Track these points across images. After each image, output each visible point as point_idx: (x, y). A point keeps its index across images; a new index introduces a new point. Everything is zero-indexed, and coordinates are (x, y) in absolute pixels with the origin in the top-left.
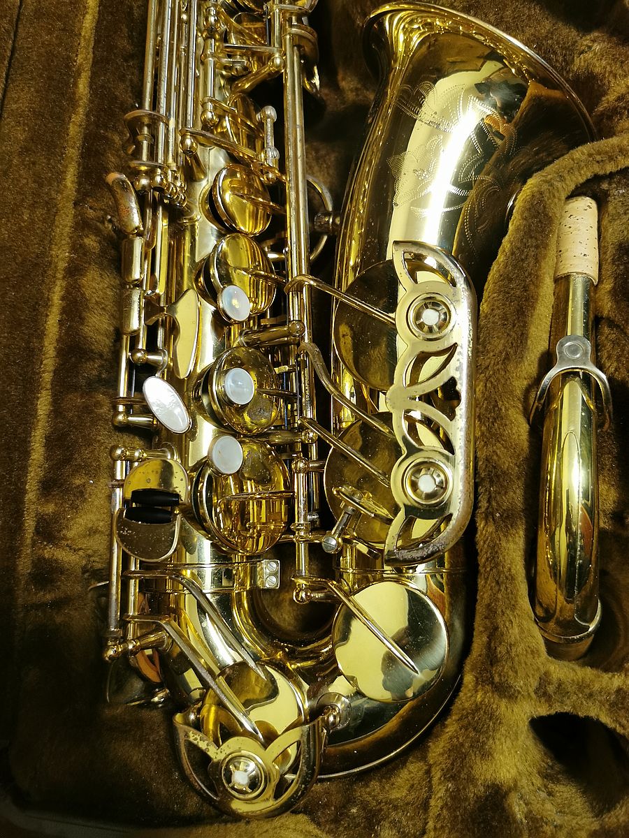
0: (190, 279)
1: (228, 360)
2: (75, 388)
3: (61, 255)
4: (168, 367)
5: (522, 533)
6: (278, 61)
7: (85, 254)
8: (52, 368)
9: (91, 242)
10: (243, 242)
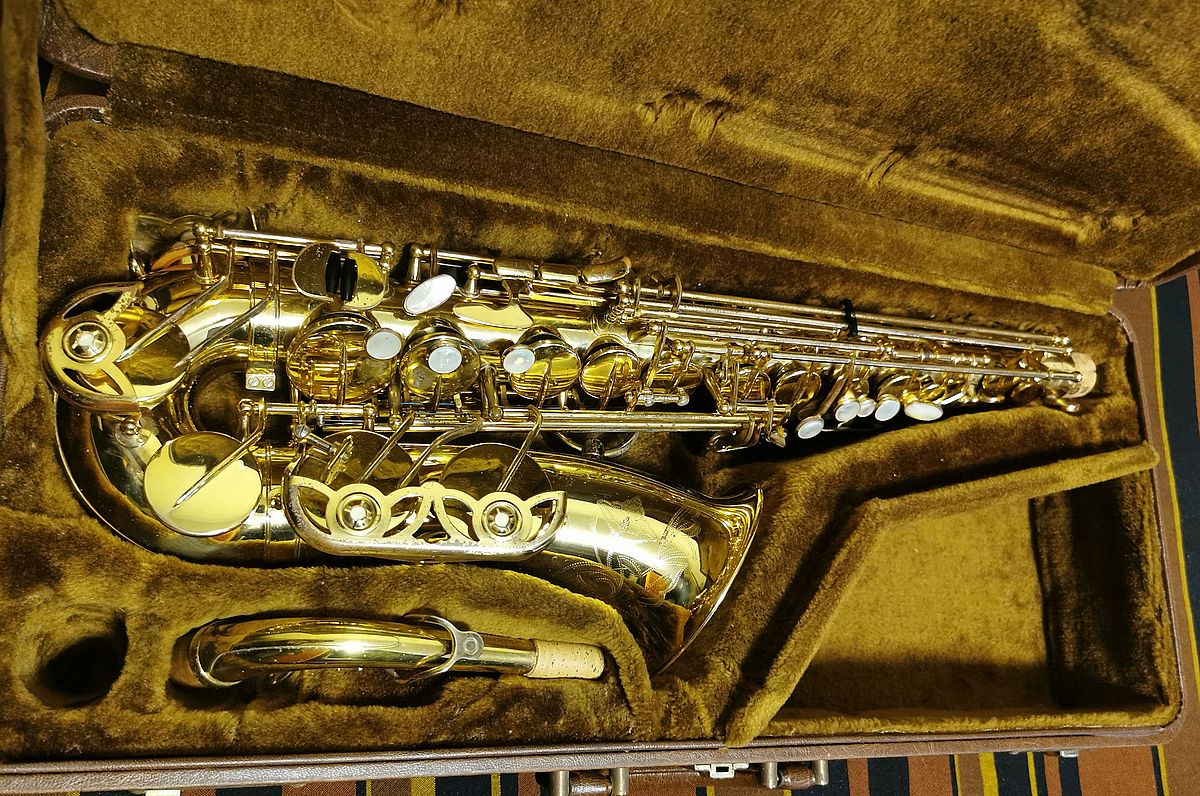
0: (543, 322)
1: (469, 352)
2: (447, 212)
3: (567, 210)
4: (464, 298)
5: (304, 606)
6: (725, 408)
7: (566, 230)
8: (465, 194)
9: (578, 237)
10: (574, 372)
